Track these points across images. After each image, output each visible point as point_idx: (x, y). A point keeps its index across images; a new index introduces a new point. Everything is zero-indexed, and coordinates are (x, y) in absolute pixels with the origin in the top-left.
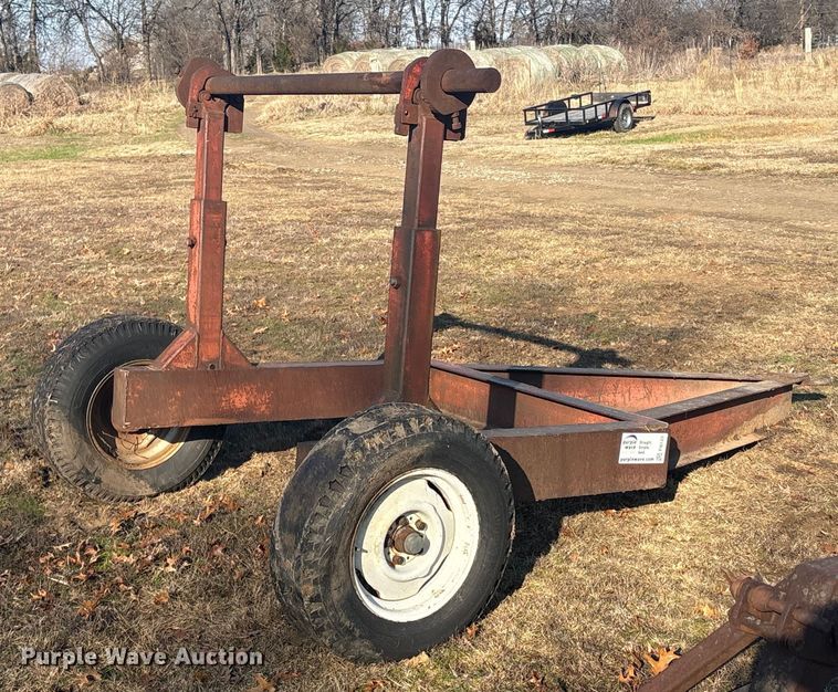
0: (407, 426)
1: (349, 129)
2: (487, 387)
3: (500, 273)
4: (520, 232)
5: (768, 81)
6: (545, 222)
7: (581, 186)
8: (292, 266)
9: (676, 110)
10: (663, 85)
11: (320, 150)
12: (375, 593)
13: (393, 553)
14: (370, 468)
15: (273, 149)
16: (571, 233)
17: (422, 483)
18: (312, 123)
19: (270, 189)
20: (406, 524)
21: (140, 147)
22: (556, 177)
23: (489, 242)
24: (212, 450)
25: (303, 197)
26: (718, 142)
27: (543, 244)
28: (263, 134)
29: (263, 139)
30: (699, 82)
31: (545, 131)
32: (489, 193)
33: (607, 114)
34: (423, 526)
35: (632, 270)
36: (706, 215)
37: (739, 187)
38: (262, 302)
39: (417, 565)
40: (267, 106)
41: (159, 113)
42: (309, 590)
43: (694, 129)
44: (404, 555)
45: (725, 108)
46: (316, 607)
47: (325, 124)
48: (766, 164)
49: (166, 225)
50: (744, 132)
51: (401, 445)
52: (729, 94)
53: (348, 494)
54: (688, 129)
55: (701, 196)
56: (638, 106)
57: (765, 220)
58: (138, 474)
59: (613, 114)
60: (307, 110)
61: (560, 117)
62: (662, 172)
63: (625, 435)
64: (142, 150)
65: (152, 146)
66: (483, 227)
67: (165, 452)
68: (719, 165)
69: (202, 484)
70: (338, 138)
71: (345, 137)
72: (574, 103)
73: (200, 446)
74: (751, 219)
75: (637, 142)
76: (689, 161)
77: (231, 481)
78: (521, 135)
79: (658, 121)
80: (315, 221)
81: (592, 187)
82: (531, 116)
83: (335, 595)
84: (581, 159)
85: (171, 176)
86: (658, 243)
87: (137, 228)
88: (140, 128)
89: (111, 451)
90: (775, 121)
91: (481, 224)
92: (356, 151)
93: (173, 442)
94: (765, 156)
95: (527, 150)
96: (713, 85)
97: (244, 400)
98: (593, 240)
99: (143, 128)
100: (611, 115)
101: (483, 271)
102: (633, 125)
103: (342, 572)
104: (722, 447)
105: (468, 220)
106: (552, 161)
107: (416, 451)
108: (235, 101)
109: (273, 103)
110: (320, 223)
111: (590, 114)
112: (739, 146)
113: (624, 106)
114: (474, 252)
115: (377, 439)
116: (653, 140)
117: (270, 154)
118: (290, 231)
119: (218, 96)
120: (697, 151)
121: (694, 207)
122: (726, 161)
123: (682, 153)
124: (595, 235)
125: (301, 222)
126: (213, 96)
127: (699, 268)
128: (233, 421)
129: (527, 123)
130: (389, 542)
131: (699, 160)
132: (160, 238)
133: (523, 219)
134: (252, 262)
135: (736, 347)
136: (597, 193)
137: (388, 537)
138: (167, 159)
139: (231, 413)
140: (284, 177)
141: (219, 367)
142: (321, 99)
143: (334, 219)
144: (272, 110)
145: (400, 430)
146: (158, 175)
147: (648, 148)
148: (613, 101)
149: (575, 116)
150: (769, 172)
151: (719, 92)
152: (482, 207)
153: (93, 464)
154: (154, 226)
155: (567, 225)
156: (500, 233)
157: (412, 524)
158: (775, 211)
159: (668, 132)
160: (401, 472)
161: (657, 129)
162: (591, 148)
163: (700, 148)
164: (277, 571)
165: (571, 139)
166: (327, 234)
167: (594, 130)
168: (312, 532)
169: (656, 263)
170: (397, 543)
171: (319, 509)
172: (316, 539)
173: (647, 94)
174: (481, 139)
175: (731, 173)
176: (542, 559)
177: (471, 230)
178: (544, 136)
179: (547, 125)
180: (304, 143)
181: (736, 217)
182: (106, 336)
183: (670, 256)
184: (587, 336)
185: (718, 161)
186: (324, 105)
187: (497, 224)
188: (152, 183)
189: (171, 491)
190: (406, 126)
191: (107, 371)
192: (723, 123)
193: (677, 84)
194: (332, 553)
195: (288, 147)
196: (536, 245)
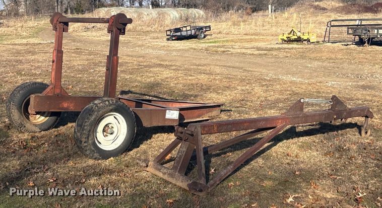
0: (109, 101)
1: (103, 36)
2: (135, 103)
3: (149, 80)
4: (158, 69)
5: (253, 23)
6: (167, 67)
7: (182, 56)
8: (81, 78)
9: (220, 33)
10: (217, 24)
11: (91, 43)
12: (100, 143)
13: (105, 133)
14: (99, 111)
15: (74, 42)
16: (174, 70)
17: (112, 117)
18: (89, 33)
19: (73, 55)
20: (108, 127)
21: (24, 40)
22: (175, 53)
23: (147, 72)
24: (57, 120)
25: (85, 57)
26: (231, 44)
27: (164, 73)
28: (70, 36)
29: (71, 38)
30: (230, 23)
31: (174, 38)
32: (151, 58)
33: (195, 33)
34: (113, 127)
35: (190, 80)
36: (220, 66)
37: (233, 58)
38: (71, 86)
39: (111, 137)
40: (72, 26)
41: (30, 28)
42: (84, 140)
43: (225, 39)
44: (108, 134)
45: (236, 33)
46: (86, 144)
47: (94, 34)
48: (244, 51)
49: (37, 66)
50: (241, 40)
51: (107, 106)
52: (239, 27)
53: (94, 117)
54: (223, 39)
55: (220, 60)
56: (206, 31)
57: (237, 68)
58: (35, 125)
59: (197, 33)
60: (88, 28)
61: (179, 34)
62: (210, 53)
63: (167, 111)
64: (24, 41)
65: (28, 40)
66: (146, 68)
67: (43, 120)
68: (228, 51)
69: (54, 129)
70: (99, 38)
71: (101, 38)
72: (184, 29)
73: (53, 118)
74: (233, 67)
75: (205, 43)
76: (219, 49)
77: (62, 129)
78: (165, 39)
79: (213, 36)
80: (89, 64)
81: (185, 57)
82: (169, 33)
83: (90, 142)
84: (184, 48)
85: (36, 50)
86: (200, 73)
87: (26, 66)
88: (23, 33)
89: (28, 118)
90: (253, 37)
91: (145, 66)
92: (105, 43)
93: (46, 117)
94: (244, 48)
95: (166, 44)
96: (234, 24)
97: (67, 105)
98: (180, 72)
99: (25, 33)
100: (197, 34)
101: (143, 80)
102: (204, 37)
103: (92, 136)
104: (198, 119)
105: (141, 65)
106: (174, 48)
107: (111, 108)
108: (66, 24)
109: (74, 25)
110: (90, 65)
111: (189, 33)
112: (237, 45)
113: (201, 31)
114: (141, 74)
115: (101, 104)
116: (210, 42)
117: (73, 43)
118: (80, 67)
119: (62, 23)
120: (223, 46)
121: (217, 64)
122: (231, 50)
123: (218, 47)
124: (181, 70)
125: (84, 65)
126: (60, 23)
127: (210, 80)
128: (64, 111)
129: (167, 35)
130: (104, 131)
131: (222, 49)
132: (35, 69)
133: (160, 65)
134: (67, 76)
135: (213, 100)
136: (187, 59)
137: (104, 129)
138: (34, 44)
139: (63, 108)
140: (78, 51)
141: (60, 96)
142: (93, 24)
143: (95, 64)
144: (74, 28)
145: (107, 103)
146: (32, 50)
147: (207, 45)
148: (197, 29)
149: (184, 34)
150: (244, 53)
151: (236, 27)
152: (147, 62)
153: (23, 122)
154: (32, 66)
155: (174, 68)
156: (151, 69)
157: (110, 127)
158: (242, 65)
159: (216, 40)
160: (107, 113)
161: (213, 39)
162: (188, 44)
163: (224, 45)
164: (76, 136)
165: (183, 41)
166: (93, 69)
167: (191, 39)
168: (85, 126)
169: (197, 78)
170: (106, 131)
171: (86, 120)
172: (85, 127)
173: (209, 27)
174: (151, 40)
175: (232, 54)
176: (145, 142)
177: (142, 68)
178: (173, 40)
179: (174, 36)
180: (87, 40)
181: (229, 67)
182: (28, 87)
183: (202, 76)
184: (171, 96)
185: (229, 50)
186: (94, 26)
187: (150, 67)
188: (30, 52)
189: (45, 131)
190: (110, 31)
191: (28, 96)
192: (235, 37)
193: (222, 23)
194: (89, 131)
195: (80, 41)
196: (162, 73)
